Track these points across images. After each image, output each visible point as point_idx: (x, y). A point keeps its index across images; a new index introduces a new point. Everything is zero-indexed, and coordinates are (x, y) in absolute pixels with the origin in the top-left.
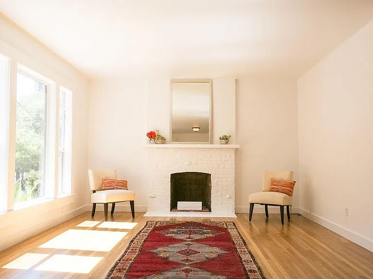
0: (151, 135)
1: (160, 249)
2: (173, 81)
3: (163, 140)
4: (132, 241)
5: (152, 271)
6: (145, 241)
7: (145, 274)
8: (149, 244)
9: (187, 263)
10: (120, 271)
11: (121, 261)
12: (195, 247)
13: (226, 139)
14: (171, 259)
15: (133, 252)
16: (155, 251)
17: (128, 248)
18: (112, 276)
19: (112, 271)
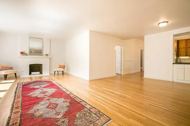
0: (22, 53)
1: (31, 93)
2: (30, 37)
3: (26, 55)
4: (16, 93)
5: (33, 104)
6: (22, 91)
7: (31, 106)
8: (24, 92)
9: (46, 97)
10: (17, 108)
11: (15, 103)
12: (45, 90)
13: (47, 55)
14: (39, 97)
15: (19, 97)
16: (29, 95)
17: (15, 96)
18: (14, 112)
19: (12, 109)
